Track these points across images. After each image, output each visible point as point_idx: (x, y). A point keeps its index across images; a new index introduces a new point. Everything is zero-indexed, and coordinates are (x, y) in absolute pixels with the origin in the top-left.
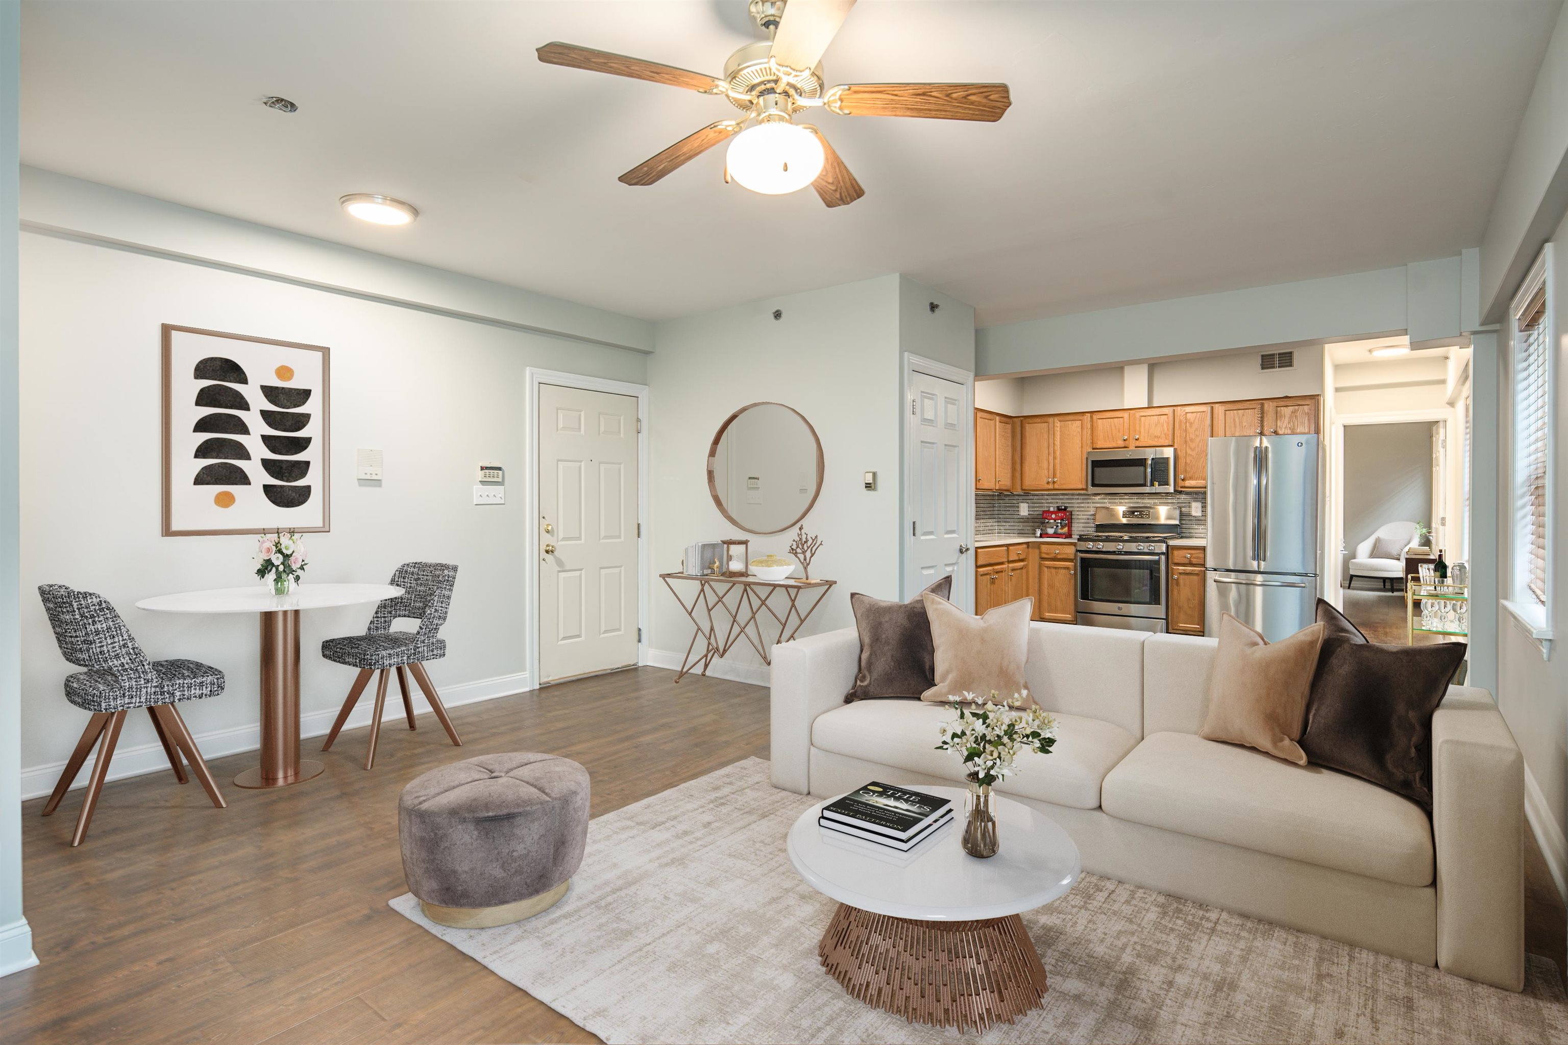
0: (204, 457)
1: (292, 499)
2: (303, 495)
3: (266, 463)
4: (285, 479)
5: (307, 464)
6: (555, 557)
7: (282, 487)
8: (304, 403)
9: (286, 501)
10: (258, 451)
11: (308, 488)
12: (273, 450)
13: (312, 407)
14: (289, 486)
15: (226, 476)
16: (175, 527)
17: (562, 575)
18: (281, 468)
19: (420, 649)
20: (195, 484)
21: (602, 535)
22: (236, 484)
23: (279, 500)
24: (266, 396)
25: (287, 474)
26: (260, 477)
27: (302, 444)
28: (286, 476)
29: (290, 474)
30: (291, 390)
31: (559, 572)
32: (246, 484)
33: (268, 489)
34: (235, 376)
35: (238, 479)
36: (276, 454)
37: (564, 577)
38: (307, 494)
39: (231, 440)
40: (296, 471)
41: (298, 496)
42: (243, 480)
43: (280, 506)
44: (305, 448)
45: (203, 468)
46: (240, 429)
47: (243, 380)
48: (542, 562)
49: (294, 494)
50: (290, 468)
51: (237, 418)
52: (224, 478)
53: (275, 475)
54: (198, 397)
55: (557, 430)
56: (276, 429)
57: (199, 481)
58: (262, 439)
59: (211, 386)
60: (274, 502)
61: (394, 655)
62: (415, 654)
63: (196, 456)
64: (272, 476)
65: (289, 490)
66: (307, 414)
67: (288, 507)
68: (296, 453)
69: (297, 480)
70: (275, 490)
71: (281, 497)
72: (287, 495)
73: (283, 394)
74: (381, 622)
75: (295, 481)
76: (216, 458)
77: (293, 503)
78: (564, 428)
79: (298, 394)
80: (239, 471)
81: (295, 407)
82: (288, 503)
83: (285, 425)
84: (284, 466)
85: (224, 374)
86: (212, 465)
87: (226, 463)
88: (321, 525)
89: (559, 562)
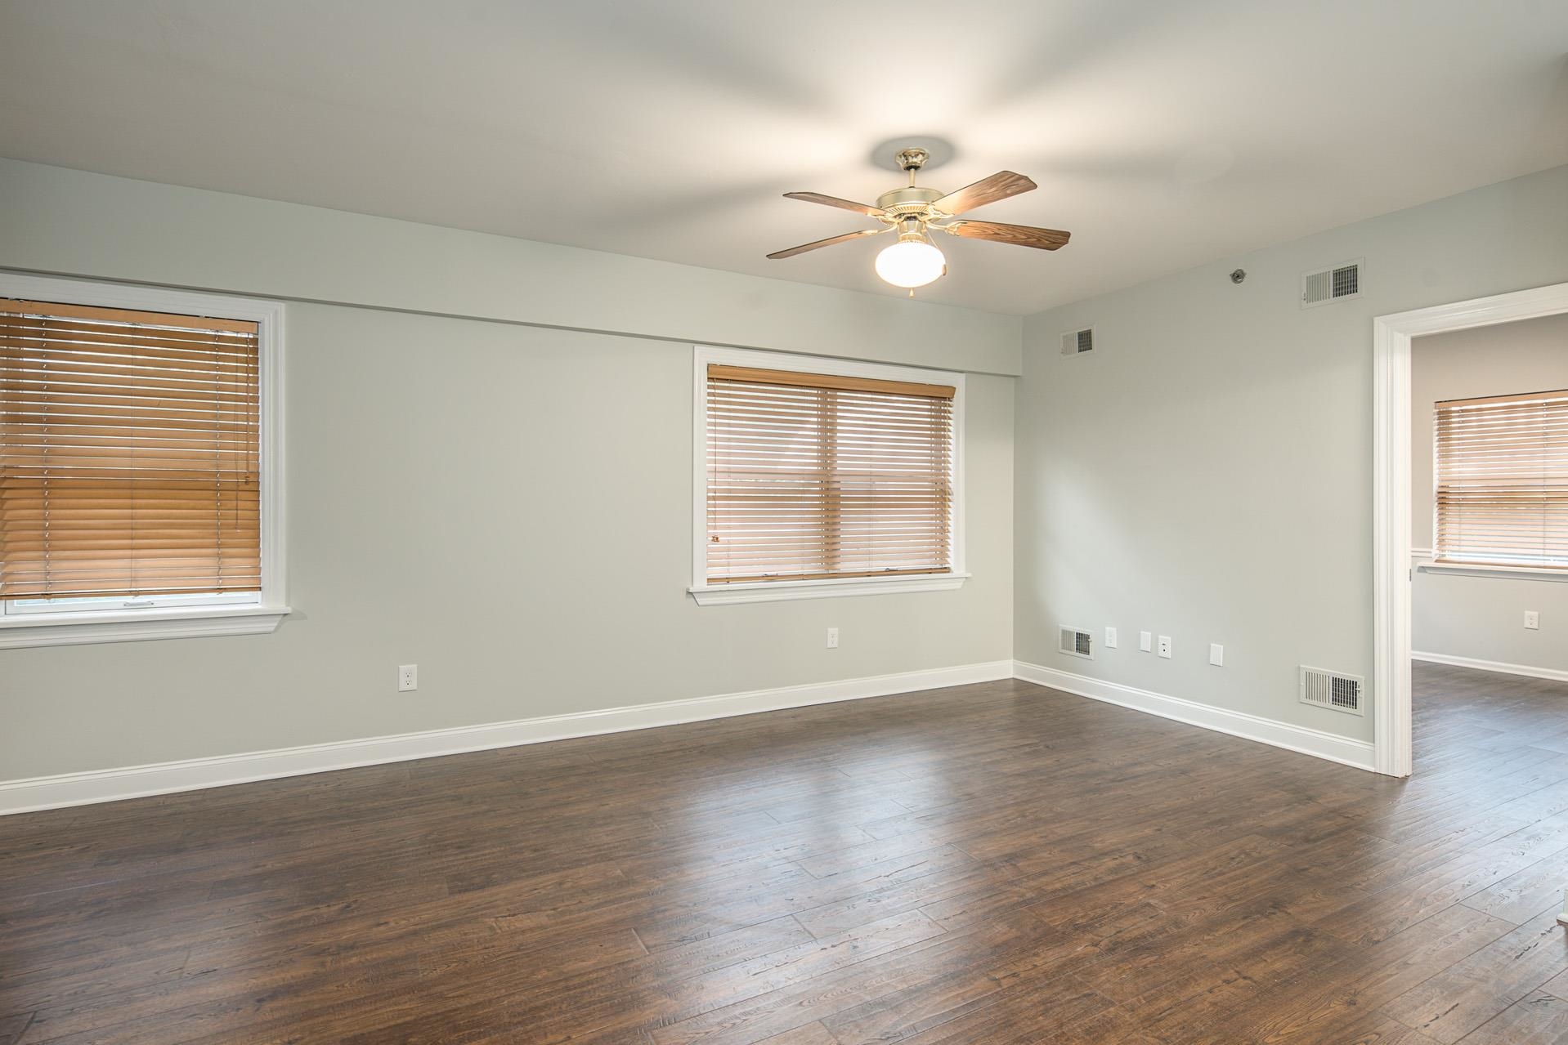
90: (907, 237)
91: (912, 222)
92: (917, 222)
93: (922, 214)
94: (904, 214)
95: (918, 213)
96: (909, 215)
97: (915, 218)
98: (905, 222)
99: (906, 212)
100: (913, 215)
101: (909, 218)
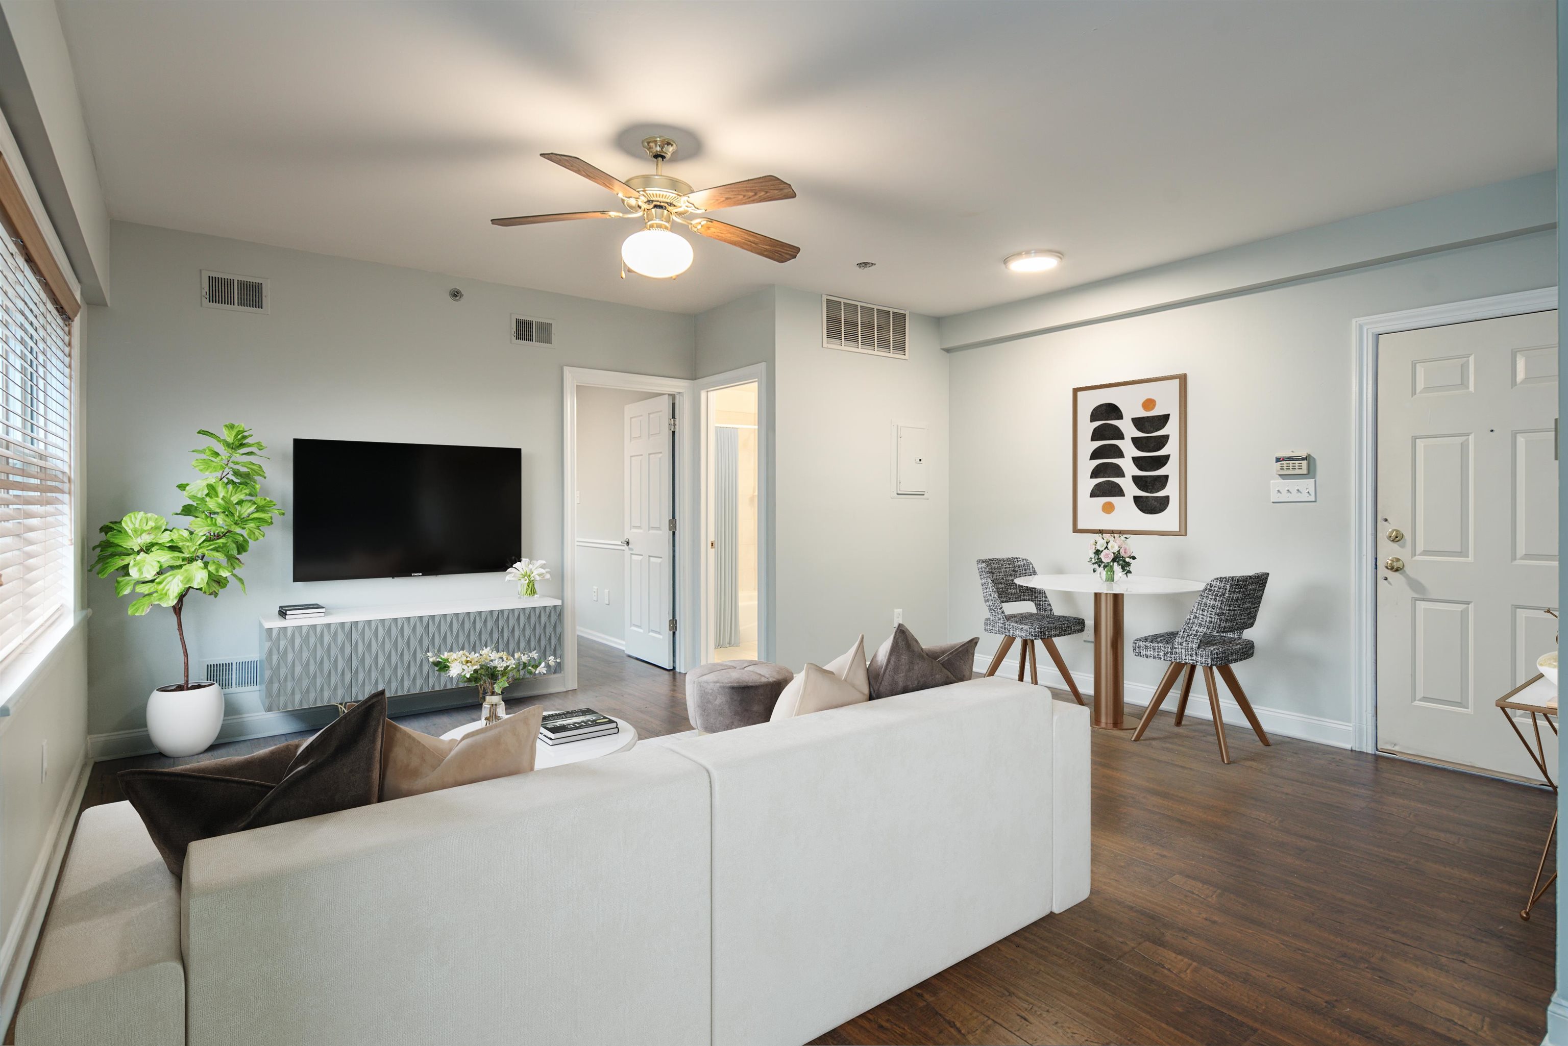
0: (1096, 477)
1: (1155, 507)
2: (1163, 503)
3: (1136, 479)
4: (1149, 491)
5: (1167, 477)
6: (1407, 577)
7: (1147, 497)
8: (1164, 427)
9: (1149, 509)
10: (1130, 469)
11: (1167, 499)
12: (1141, 469)
13: (1171, 429)
14: (1152, 497)
15: (1109, 490)
16: (1080, 527)
17: (1421, 605)
18: (1146, 482)
19: (1177, 650)
20: (1091, 497)
21: (1521, 550)
22: (1115, 496)
23: (1144, 508)
24: (1135, 426)
25: (1150, 487)
26: (1131, 490)
27: (1162, 461)
28: (1150, 489)
29: (1153, 487)
30: (1153, 417)
31: (1417, 599)
32: (1122, 496)
33: (1137, 499)
34: (1115, 415)
35: (1117, 492)
36: (1142, 471)
37: (1425, 609)
38: (1166, 503)
39: (1113, 463)
40: (1158, 484)
41: (1159, 505)
42: (1120, 493)
43: (1145, 513)
44: (1165, 464)
45: (1095, 486)
46: (1118, 454)
47: (1120, 416)
48: (1381, 582)
49: (1156, 503)
50: (1153, 482)
51: (1115, 446)
52: (1108, 492)
53: (1142, 488)
54: (1092, 435)
55: (1414, 392)
56: (1142, 451)
57: (1093, 495)
58: (1133, 460)
59: (1100, 426)
60: (1141, 510)
61: (1150, 648)
62: (1172, 653)
63: (1091, 477)
64: (1140, 489)
65: (1152, 500)
66: (1167, 435)
67: (1151, 514)
68: (1157, 469)
69: (1158, 491)
70: (1142, 500)
71: (1146, 506)
72: (1151, 504)
73: (1147, 422)
74: (1206, 621)
75: (1156, 492)
76: (1103, 477)
77: (1155, 511)
78: (1426, 389)
79: (1159, 419)
80: (1117, 486)
81: (1157, 431)
82: (1152, 510)
83: (1150, 447)
84: (1149, 480)
85: (1107, 415)
86: (1100, 483)
87: (1109, 481)
88: (1178, 530)
89: (1415, 585)
90: (655, 225)
91: (659, 210)
92: (666, 212)
93: (671, 204)
94: (653, 201)
95: (667, 203)
96: (658, 203)
97: (661, 207)
98: (653, 210)
99: (654, 199)
100: (662, 204)
101: (655, 206)
